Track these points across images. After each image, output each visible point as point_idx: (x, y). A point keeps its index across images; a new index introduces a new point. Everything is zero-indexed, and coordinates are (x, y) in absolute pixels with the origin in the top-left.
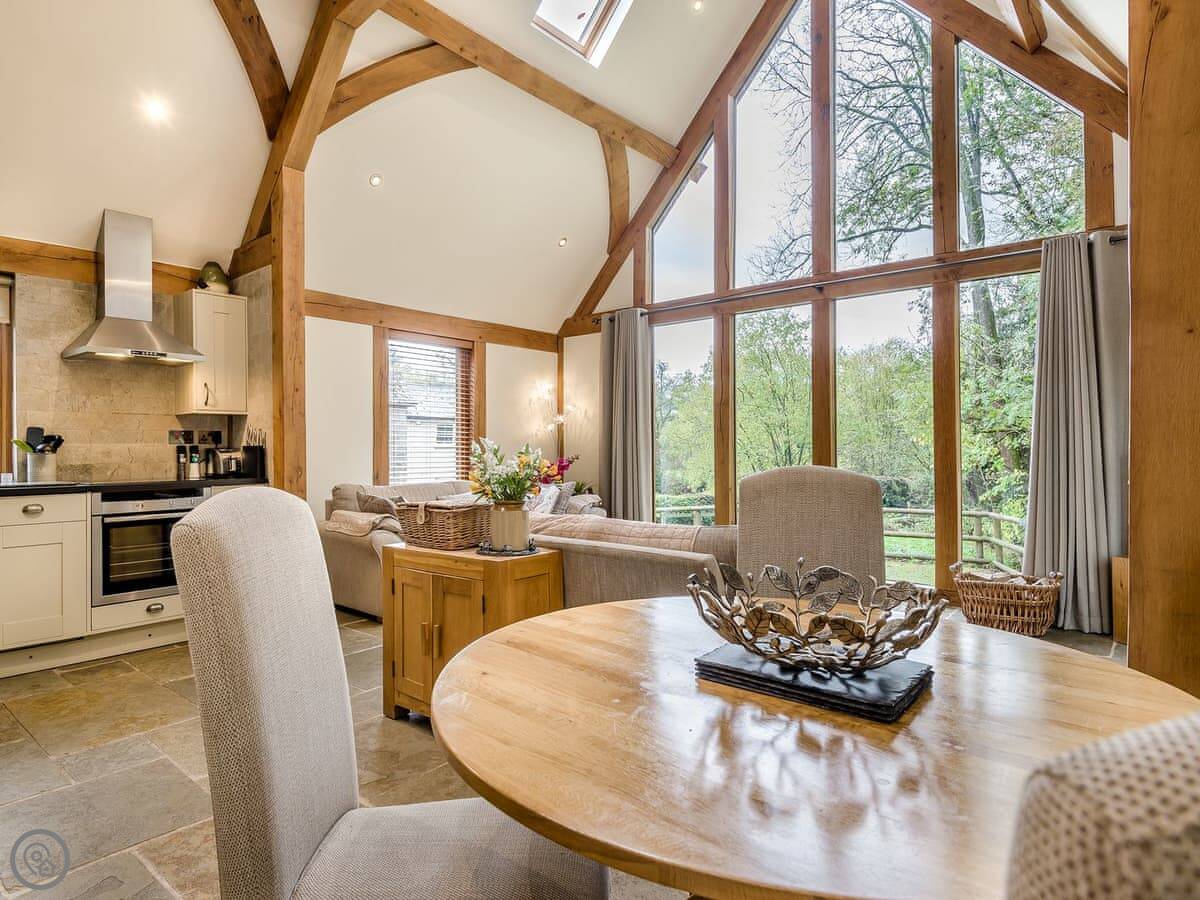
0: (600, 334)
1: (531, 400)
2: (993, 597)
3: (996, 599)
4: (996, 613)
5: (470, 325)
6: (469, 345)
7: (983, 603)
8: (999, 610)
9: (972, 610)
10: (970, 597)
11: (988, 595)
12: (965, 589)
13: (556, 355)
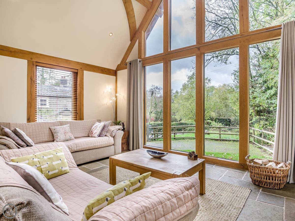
0: (127, 69)
1: (104, 92)
2: (263, 172)
3: (264, 173)
4: (264, 179)
5: (76, 63)
6: (76, 71)
7: (259, 174)
8: (265, 177)
9: (254, 176)
10: (253, 171)
11: (261, 171)
12: (251, 168)
13: (115, 77)
